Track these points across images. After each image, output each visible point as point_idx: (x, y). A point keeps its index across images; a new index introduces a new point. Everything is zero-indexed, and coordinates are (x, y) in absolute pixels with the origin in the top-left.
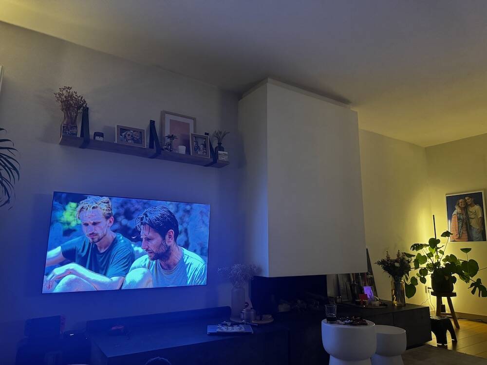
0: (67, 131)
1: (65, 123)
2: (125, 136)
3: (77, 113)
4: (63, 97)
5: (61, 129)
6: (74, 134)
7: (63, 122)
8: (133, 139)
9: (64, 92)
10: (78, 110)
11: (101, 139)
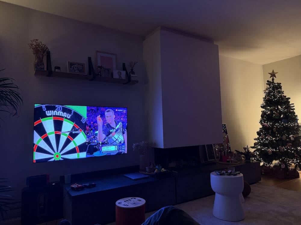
0: (38, 67)
1: (36, 62)
2: (73, 68)
3: (43, 55)
4: (34, 46)
5: (34, 66)
6: (43, 69)
8: (78, 70)
9: (34, 42)
10: (43, 53)
11: (59, 71)
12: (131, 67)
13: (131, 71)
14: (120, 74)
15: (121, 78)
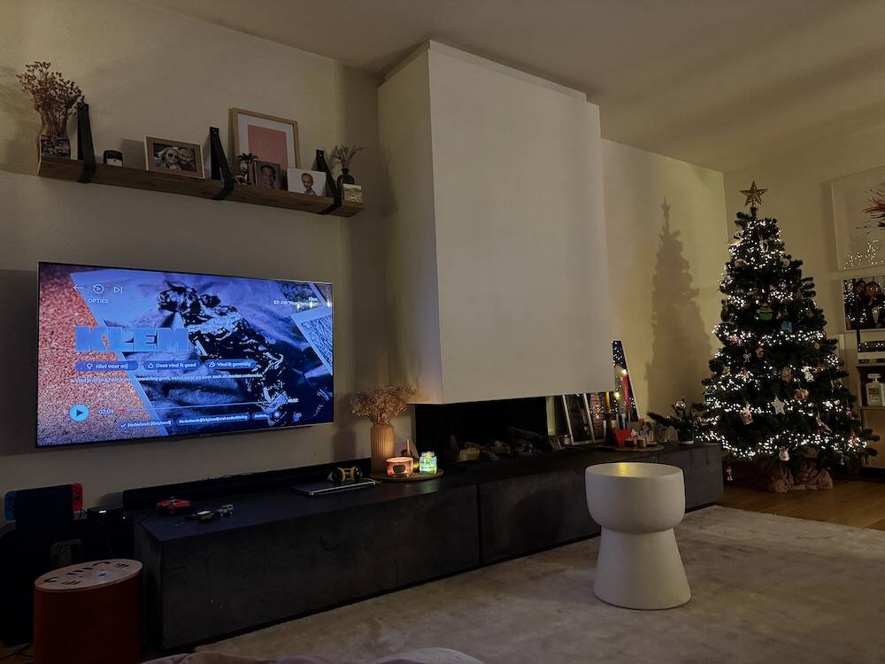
0: (51, 149)
1: (44, 133)
3: (66, 114)
4: (35, 82)
5: (38, 146)
6: (66, 154)
7: (41, 131)
8: (179, 163)
9: (37, 73)
10: (67, 108)
11: (118, 163)
12: (343, 162)
13: (341, 173)
14: (308, 181)
15: (311, 194)
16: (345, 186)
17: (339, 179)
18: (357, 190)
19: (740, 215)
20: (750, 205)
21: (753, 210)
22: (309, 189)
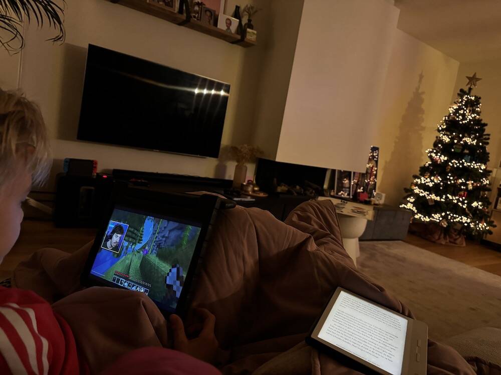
12: (250, 15)
13: (247, 21)
14: (229, 23)
15: (229, 31)
16: (248, 30)
17: (245, 24)
18: (254, 33)
19: (462, 90)
20: (469, 86)
21: (470, 89)
22: (229, 28)
